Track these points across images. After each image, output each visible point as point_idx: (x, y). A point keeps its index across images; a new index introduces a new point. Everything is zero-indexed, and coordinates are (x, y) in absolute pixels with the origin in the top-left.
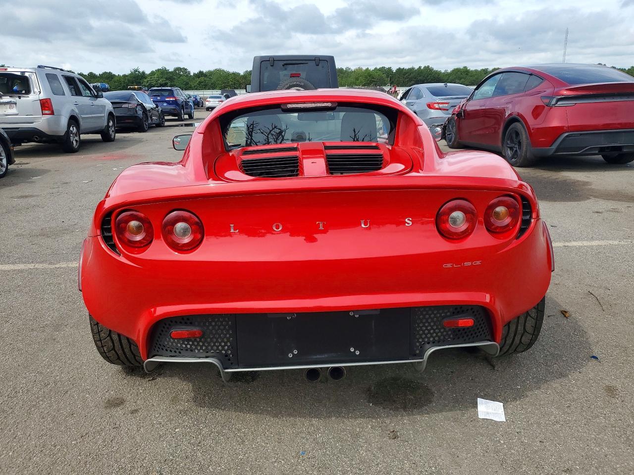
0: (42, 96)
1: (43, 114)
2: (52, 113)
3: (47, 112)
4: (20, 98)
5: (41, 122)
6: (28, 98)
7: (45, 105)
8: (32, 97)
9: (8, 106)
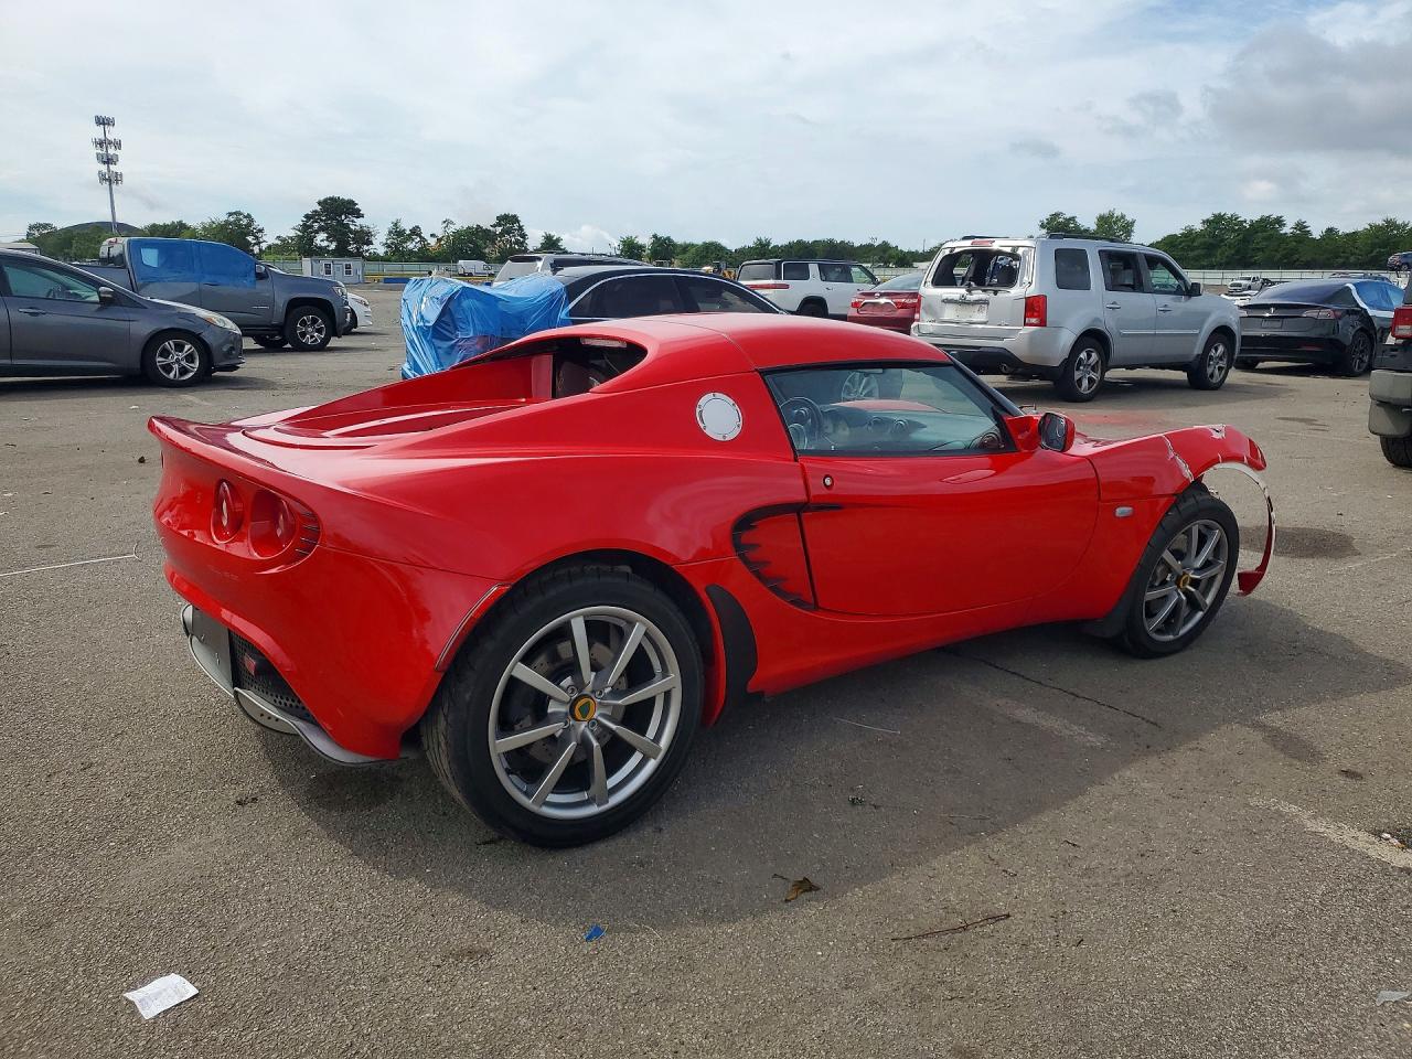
0: (1032, 291)
1: (1025, 325)
2: (1043, 323)
3: (1034, 320)
4: (996, 293)
5: (1018, 338)
6: (1007, 295)
7: (1035, 308)
8: (1016, 291)
9: (978, 307)
